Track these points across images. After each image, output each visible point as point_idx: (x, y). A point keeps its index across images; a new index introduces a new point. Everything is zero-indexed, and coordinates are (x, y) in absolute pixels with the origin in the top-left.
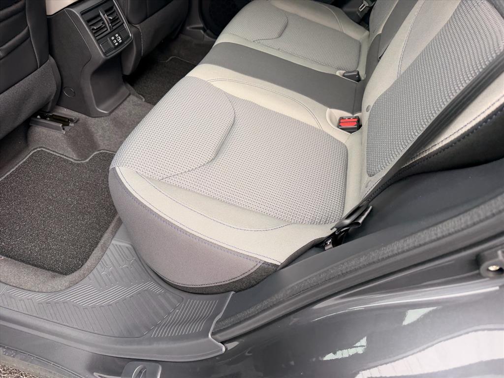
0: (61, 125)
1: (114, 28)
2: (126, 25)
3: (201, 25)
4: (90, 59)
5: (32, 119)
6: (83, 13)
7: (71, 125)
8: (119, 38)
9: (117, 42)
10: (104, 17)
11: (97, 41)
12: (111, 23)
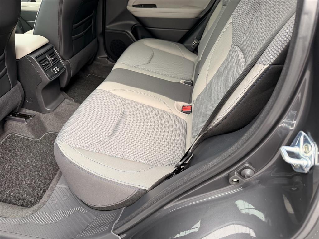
0: (24, 119)
1: (54, 63)
2: (61, 61)
3: (106, 56)
4: (41, 81)
5: (8, 117)
6: (36, 58)
7: (31, 118)
8: (57, 69)
9: (57, 71)
10: (49, 58)
11: (45, 72)
12: (53, 61)
